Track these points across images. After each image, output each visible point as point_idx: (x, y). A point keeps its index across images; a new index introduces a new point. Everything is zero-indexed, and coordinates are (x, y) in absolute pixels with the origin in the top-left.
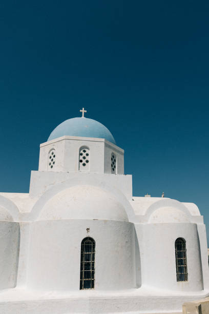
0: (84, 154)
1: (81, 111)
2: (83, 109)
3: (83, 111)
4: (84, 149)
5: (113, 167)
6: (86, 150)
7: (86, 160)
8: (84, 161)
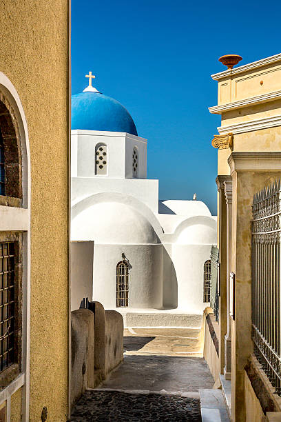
0: (101, 154)
1: (87, 76)
2: (90, 73)
3: (90, 76)
4: (100, 147)
5: (135, 166)
6: (103, 147)
7: (103, 160)
8: (101, 162)
